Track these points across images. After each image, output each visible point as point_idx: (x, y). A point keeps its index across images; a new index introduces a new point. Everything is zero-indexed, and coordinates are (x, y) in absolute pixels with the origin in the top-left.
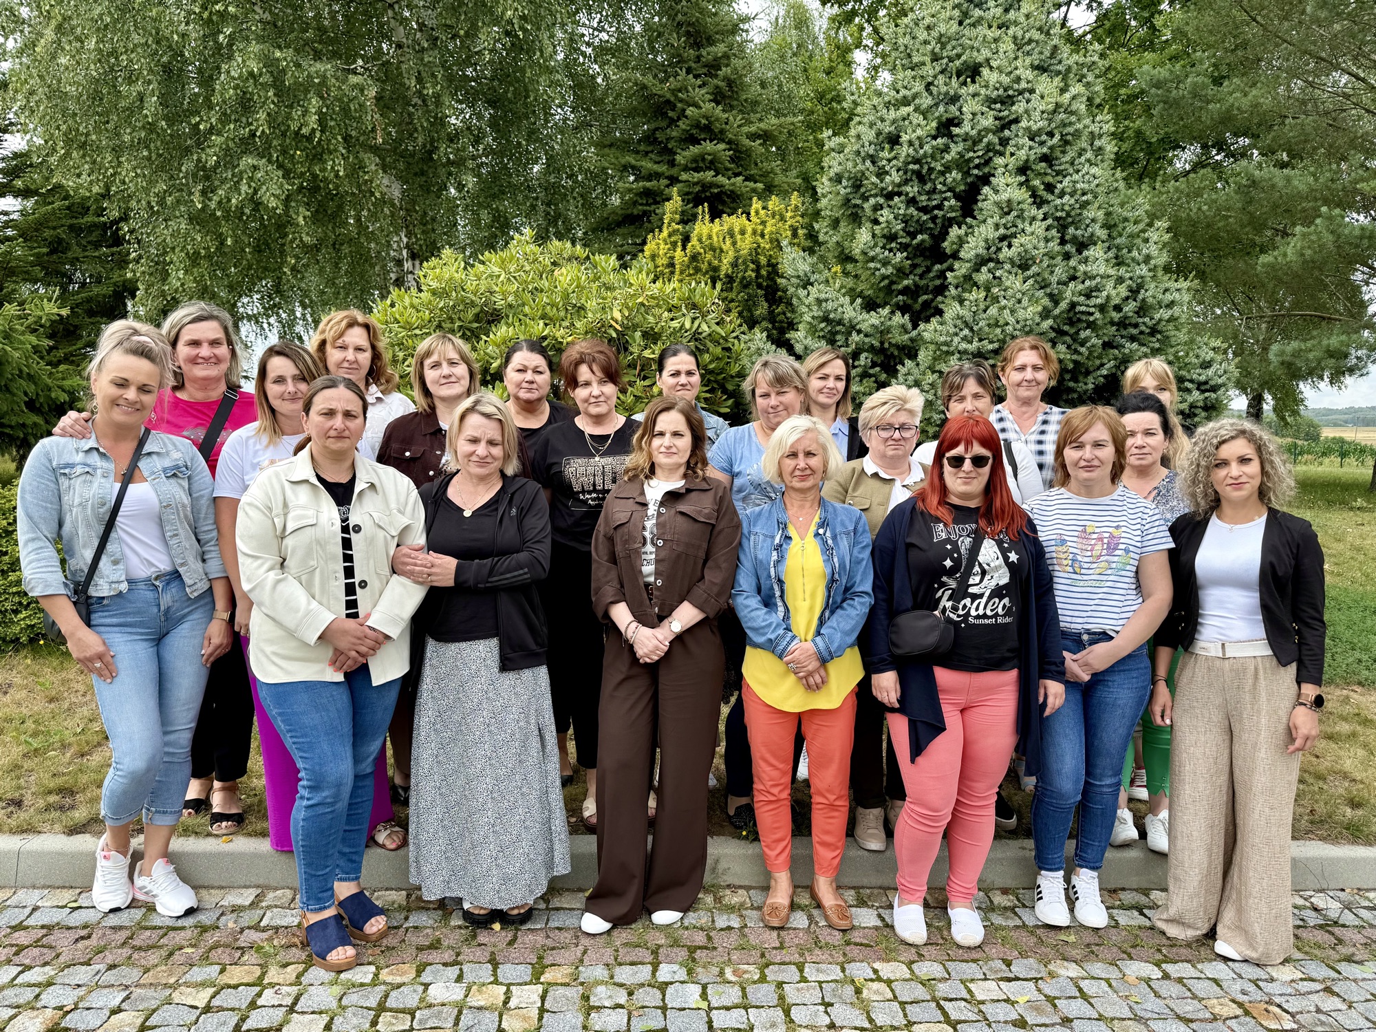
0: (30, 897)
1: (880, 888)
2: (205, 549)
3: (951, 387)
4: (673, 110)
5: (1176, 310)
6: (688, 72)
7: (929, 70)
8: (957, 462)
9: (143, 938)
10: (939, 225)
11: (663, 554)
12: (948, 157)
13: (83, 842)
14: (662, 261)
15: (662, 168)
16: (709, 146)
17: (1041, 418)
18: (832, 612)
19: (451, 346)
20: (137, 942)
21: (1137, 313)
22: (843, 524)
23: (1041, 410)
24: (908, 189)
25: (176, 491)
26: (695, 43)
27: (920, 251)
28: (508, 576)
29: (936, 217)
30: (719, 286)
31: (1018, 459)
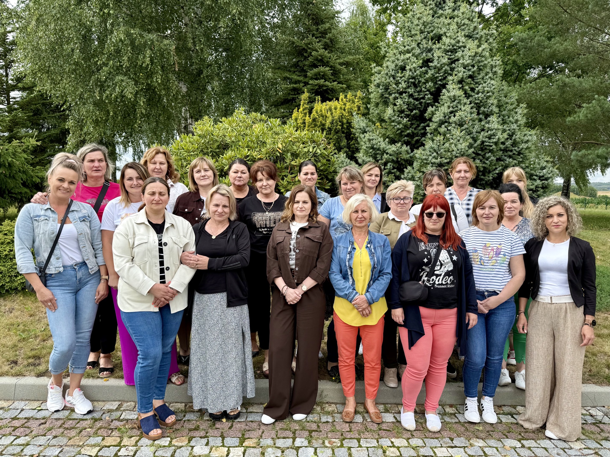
0: (20, 405)
1: (395, 404)
2: (96, 252)
3: (427, 180)
4: (306, 53)
5: (530, 144)
6: (313, 36)
7: (419, 38)
8: (430, 215)
9: (69, 424)
10: (423, 106)
11: (299, 256)
12: (427, 76)
13: (44, 380)
14: (300, 121)
15: (301, 78)
16: (322, 69)
17: (469, 193)
18: (374, 282)
19: (205, 163)
20: (66, 426)
21: (512, 145)
22: (379, 242)
23: (469, 190)
24: (409, 90)
25: (85, 227)
26: (316, 23)
27: (415, 117)
28: (231, 265)
29: (422, 102)
30: (325, 133)
31: (457, 212)
